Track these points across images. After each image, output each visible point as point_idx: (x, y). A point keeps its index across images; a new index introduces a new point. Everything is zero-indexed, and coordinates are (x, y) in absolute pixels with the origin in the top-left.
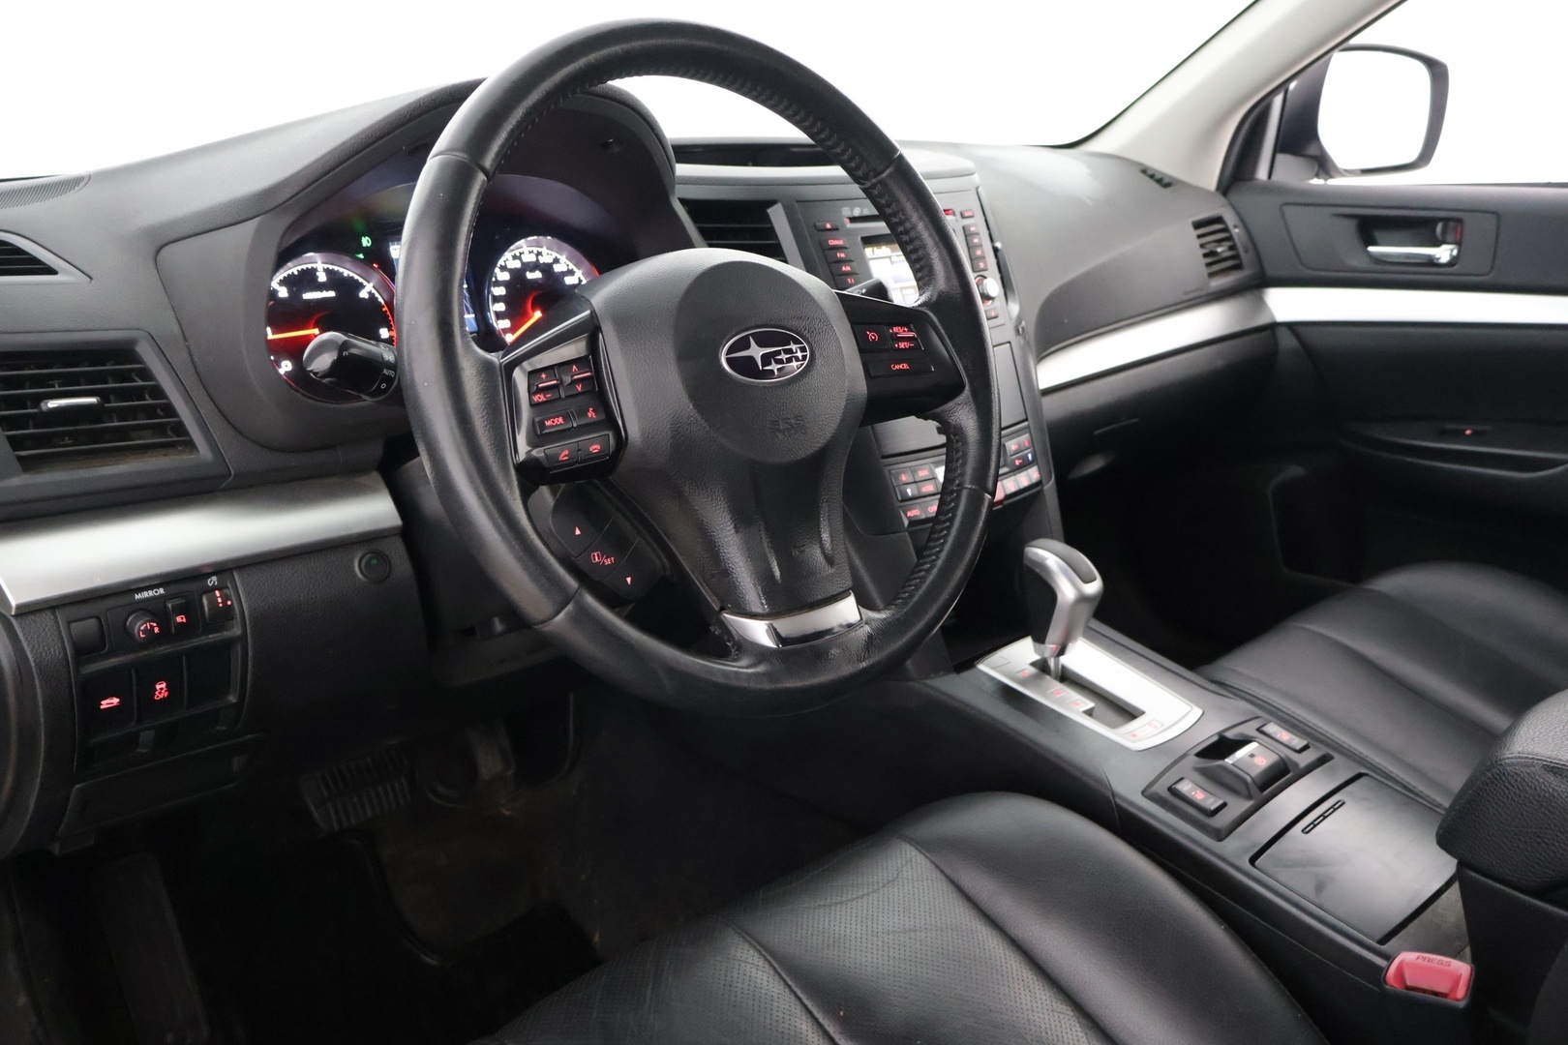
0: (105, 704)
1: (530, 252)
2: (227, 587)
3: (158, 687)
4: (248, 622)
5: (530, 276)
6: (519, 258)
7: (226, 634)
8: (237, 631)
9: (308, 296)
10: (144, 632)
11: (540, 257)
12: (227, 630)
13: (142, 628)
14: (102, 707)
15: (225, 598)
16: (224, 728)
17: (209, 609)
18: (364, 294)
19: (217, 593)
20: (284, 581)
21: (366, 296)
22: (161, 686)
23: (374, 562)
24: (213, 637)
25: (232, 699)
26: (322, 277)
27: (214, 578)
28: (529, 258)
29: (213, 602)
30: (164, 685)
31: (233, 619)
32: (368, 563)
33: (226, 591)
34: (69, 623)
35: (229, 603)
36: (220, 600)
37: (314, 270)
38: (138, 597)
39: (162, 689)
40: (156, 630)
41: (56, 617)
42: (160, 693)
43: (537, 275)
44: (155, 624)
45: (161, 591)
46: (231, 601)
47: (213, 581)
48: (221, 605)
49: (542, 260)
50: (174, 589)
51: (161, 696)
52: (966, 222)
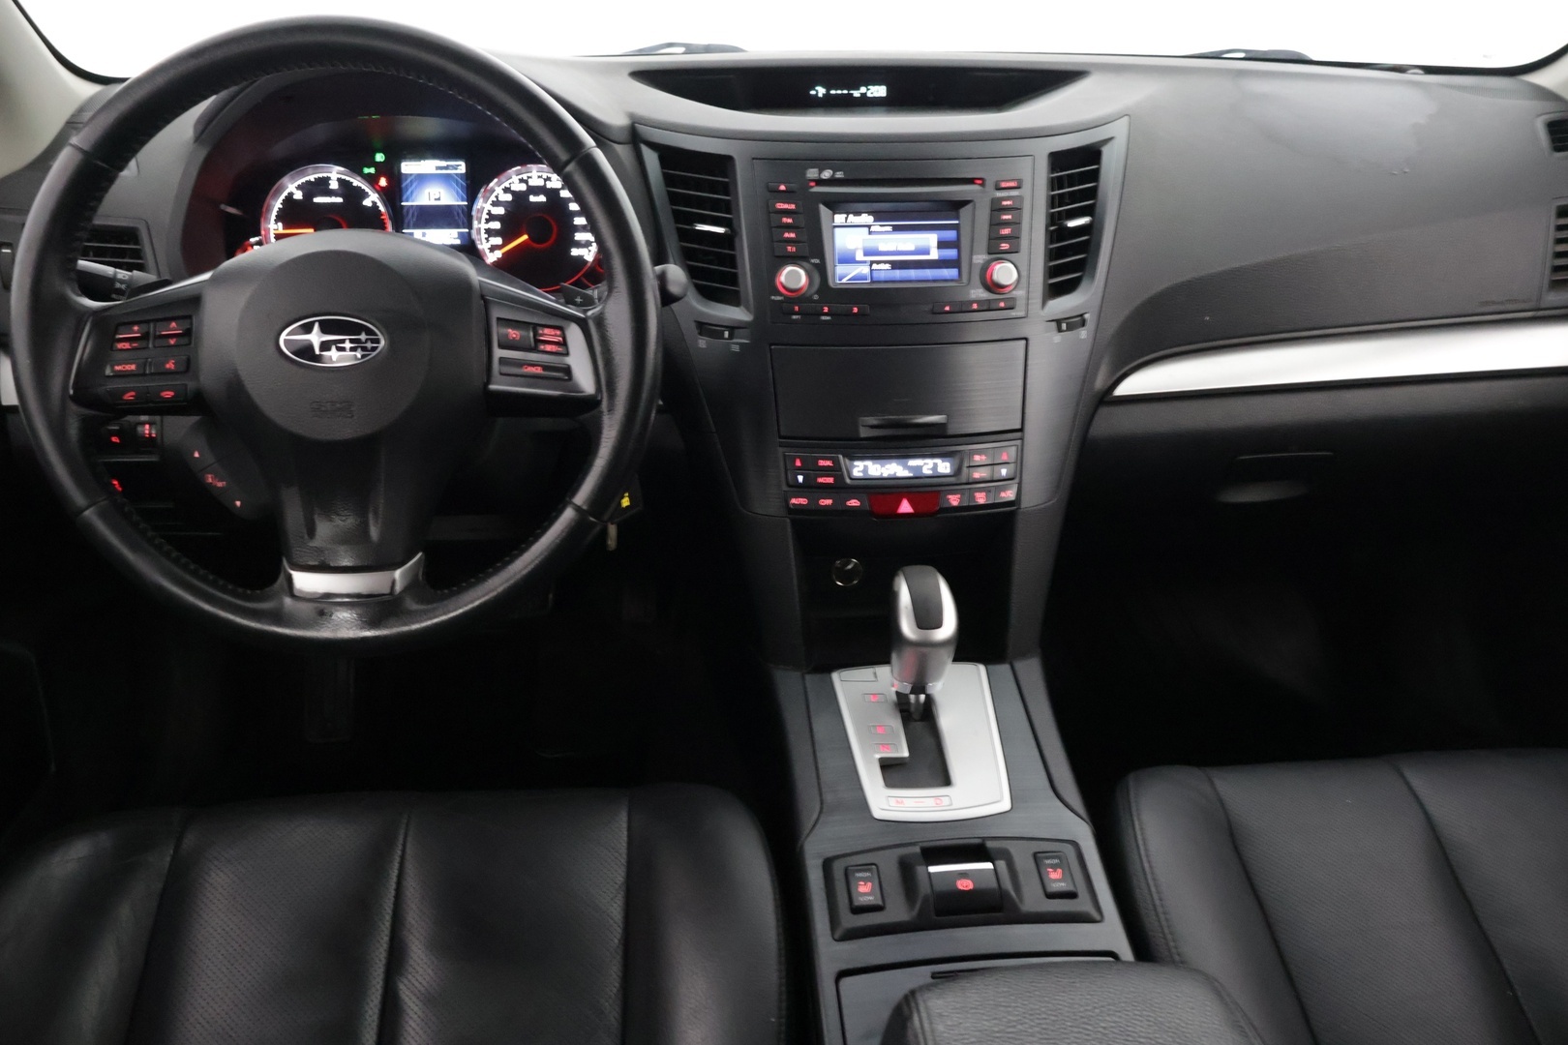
1: (539, 177)
5: (533, 199)
6: (526, 182)
9: (318, 200)
11: (548, 182)
18: (367, 203)
21: (370, 205)
26: (334, 185)
28: (535, 182)
37: (329, 178)
43: (542, 198)
49: (549, 185)
52: (999, 194)
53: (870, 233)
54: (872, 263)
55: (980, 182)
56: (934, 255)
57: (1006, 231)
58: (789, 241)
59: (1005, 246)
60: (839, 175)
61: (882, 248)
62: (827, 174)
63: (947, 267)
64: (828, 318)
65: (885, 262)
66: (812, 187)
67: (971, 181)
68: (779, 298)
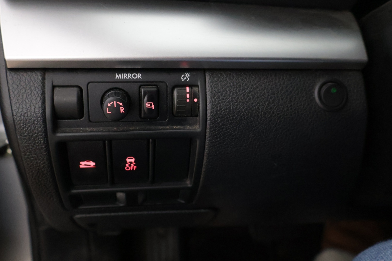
0: (84, 164)
2: (197, 86)
3: (128, 160)
4: (208, 122)
7: (189, 128)
8: (197, 128)
10: (111, 108)
12: (190, 125)
13: (109, 105)
14: (81, 166)
15: (194, 95)
16: (183, 202)
17: (177, 102)
19: (188, 89)
20: (248, 91)
22: (131, 160)
23: (334, 91)
24: (178, 128)
25: (188, 183)
27: (188, 75)
29: (182, 96)
30: (133, 160)
31: (197, 116)
32: (328, 91)
33: (195, 89)
34: (54, 87)
35: (196, 100)
36: (188, 96)
38: (118, 76)
39: (131, 163)
40: (122, 110)
41: (44, 79)
42: (130, 166)
44: (121, 104)
45: (139, 76)
46: (198, 99)
47: (186, 77)
48: (188, 101)
50: (152, 77)
51: (131, 168)
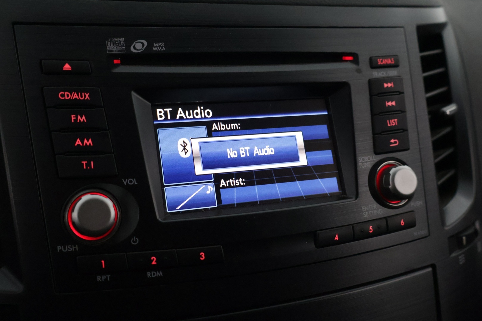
52: (377, 74)
53: (210, 134)
54: (218, 178)
55: (350, 58)
56: (303, 161)
57: (393, 122)
58: (84, 151)
59: (394, 142)
60: (159, 47)
61: (232, 154)
62: (139, 46)
63: (322, 177)
64: (160, 274)
65: (237, 175)
66: (117, 65)
67: (337, 57)
68: (70, 248)
